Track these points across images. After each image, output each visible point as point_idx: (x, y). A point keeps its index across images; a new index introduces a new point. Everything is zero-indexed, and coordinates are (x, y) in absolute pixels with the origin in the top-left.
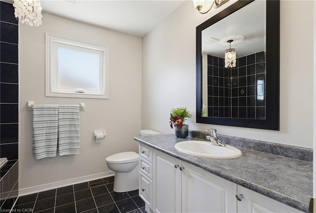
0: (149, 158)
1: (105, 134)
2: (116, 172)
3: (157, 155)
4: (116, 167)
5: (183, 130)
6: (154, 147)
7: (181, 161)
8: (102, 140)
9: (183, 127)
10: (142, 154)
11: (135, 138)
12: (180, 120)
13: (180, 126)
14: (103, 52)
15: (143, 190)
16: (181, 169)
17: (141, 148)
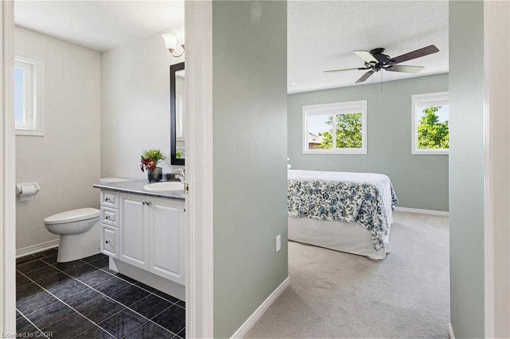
0: (115, 205)
1: (39, 188)
2: (62, 235)
3: (124, 199)
4: (62, 229)
5: (156, 172)
6: (121, 191)
7: (148, 197)
8: (33, 196)
9: (155, 169)
10: (106, 203)
11: (94, 185)
12: (152, 163)
13: (152, 168)
14: (32, 66)
15: (107, 242)
16: (148, 205)
17: (104, 195)
